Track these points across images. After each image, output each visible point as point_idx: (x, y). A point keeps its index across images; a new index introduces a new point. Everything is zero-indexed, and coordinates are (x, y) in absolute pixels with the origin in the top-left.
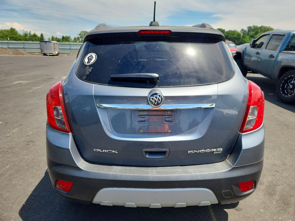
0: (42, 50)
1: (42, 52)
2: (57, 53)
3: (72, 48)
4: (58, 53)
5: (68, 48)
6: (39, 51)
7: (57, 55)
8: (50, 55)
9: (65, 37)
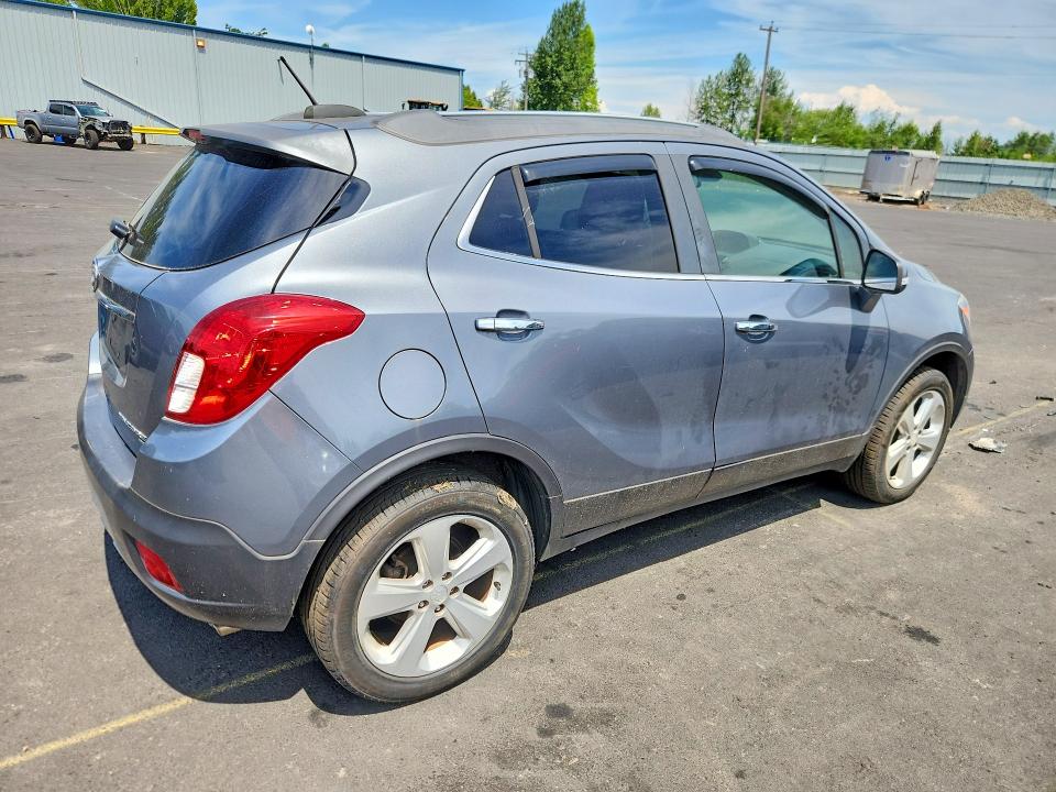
0: (865, 181)
1: (863, 187)
2: (918, 194)
3: (994, 179)
4: (924, 197)
5: (978, 178)
6: (857, 183)
7: (915, 202)
8: (886, 201)
9: (1031, 135)
